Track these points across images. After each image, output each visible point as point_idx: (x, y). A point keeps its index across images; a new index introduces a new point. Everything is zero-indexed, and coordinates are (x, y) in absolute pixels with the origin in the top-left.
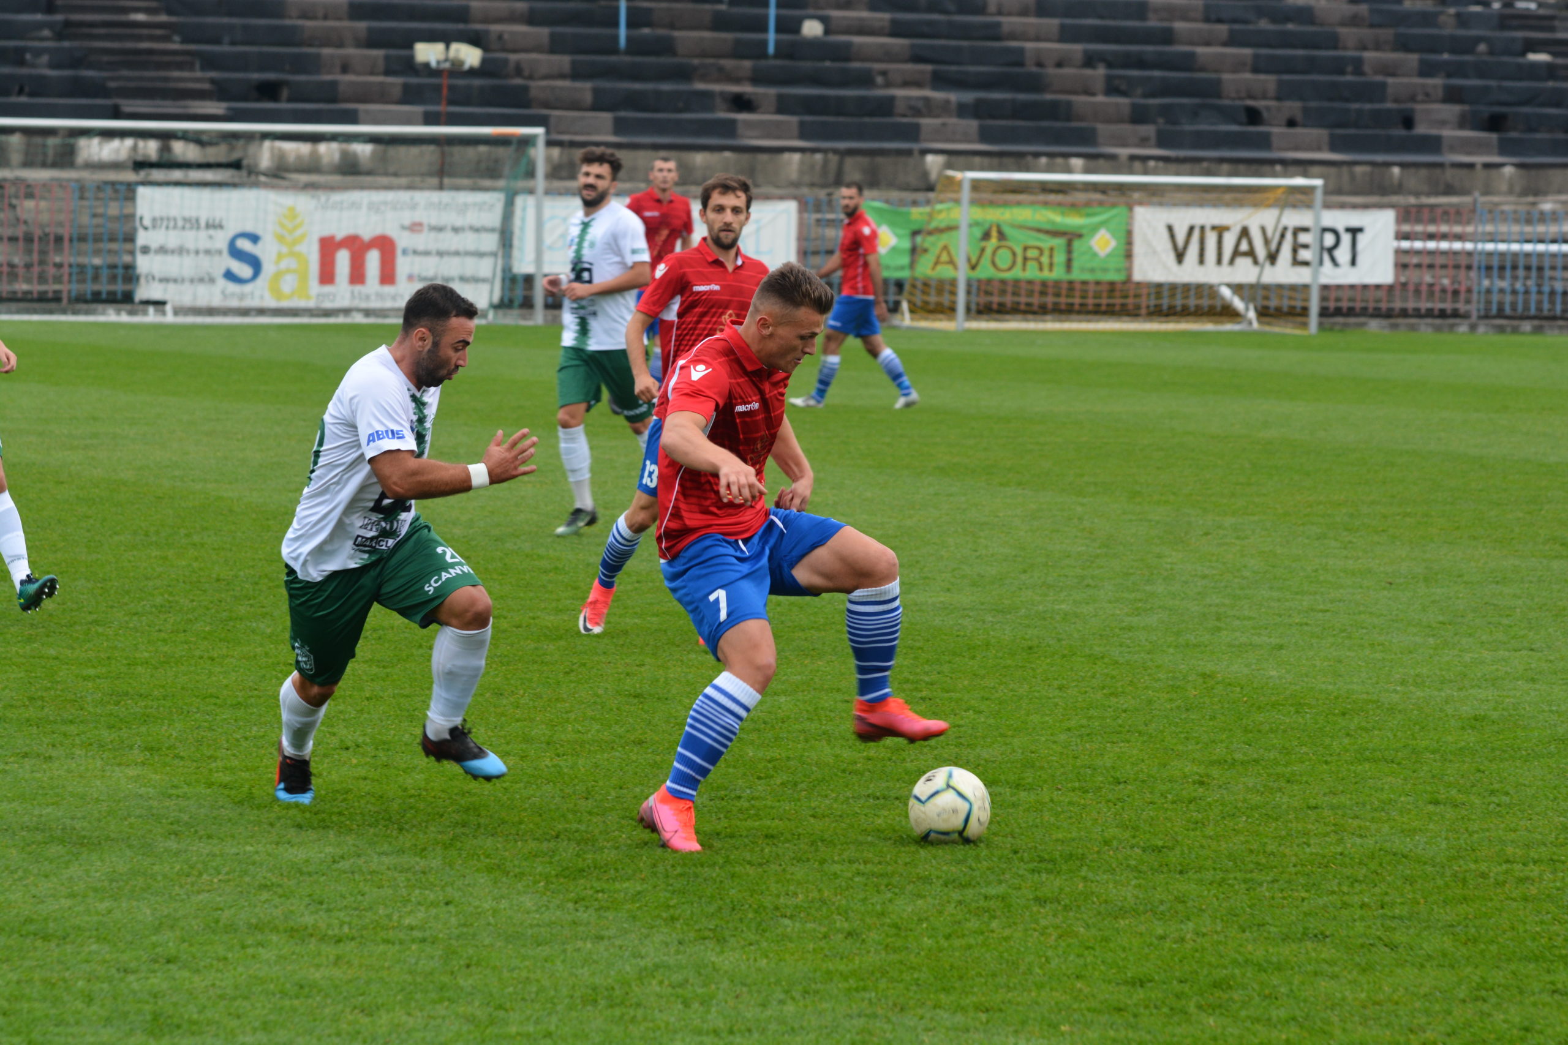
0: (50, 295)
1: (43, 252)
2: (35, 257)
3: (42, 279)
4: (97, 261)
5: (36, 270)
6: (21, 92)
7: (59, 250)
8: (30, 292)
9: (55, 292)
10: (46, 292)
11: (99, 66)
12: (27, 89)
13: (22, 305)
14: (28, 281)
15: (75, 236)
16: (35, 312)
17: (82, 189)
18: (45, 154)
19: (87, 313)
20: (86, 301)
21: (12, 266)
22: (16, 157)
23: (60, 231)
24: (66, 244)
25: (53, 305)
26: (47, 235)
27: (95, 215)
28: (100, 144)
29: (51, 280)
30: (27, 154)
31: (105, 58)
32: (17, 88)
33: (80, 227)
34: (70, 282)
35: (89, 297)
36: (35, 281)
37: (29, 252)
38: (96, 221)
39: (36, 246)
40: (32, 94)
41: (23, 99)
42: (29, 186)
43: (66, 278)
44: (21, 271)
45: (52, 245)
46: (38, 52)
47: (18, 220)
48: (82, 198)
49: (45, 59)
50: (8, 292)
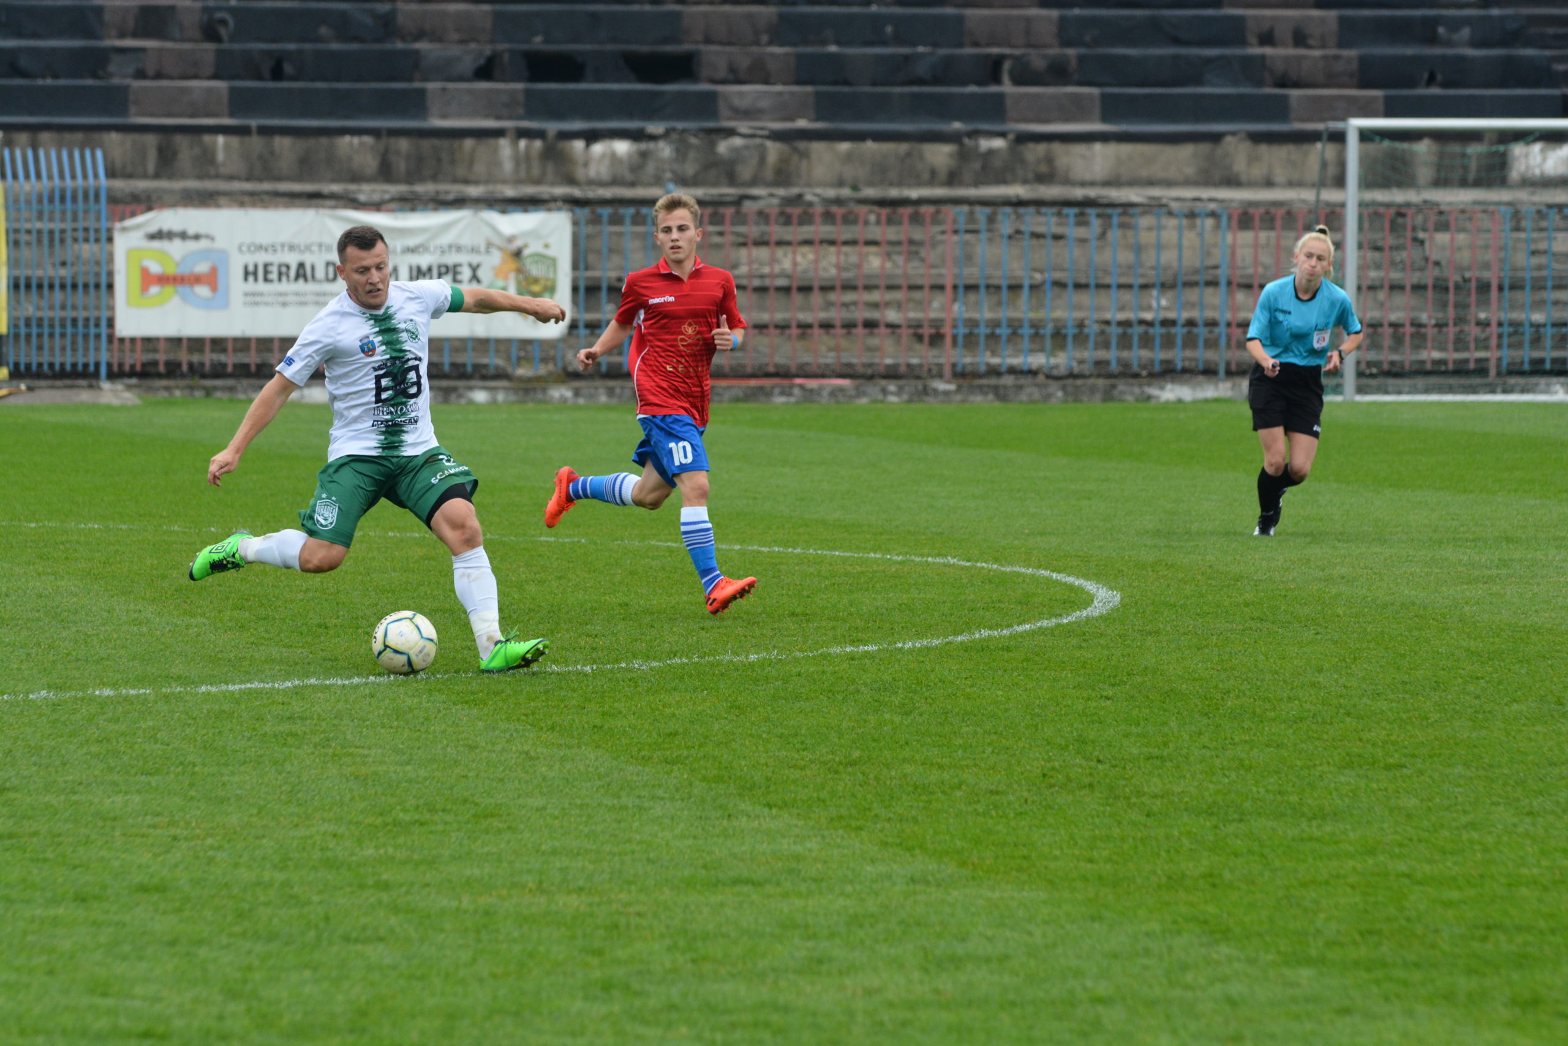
0: (1472, 366)
1: (1460, 306)
2: (1451, 312)
3: (1460, 343)
4: (1538, 317)
5: (1451, 331)
6: (1431, 81)
7: (1484, 303)
8: (1443, 362)
9: (1478, 361)
10: (1467, 361)
11: (1541, 42)
12: (1439, 77)
13: (1433, 380)
14: (1442, 348)
15: (1506, 284)
16: (1451, 390)
17: (1517, 216)
18: (1465, 168)
19: (1523, 391)
20: (1522, 373)
21: (1417, 325)
22: (1424, 173)
23: (1486, 275)
24: (1494, 293)
25: (1476, 381)
26: (1466, 281)
27: (1534, 253)
28: (1542, 151)
29: (1472, 345)
30: (1439, 167)
31: (1551, 31)
32: (1426, 76)
33: (1515, 269)
34: (1499, 346)
35: (1526, 367)
36: (1451, 346)
37: (1444, 305)
38: (1535, 261)
39: (1451, 297)
40: (1445, 85)
41: (1435, 91)
42: (1441, 213)
43: (1494, 342)
44: (1431, 332)
45: (1473, 298)
46: (1455, 25)
47: (1426, 259)
48: (1517, 229)
49: (1465, 33)
50: (1413, 362)
